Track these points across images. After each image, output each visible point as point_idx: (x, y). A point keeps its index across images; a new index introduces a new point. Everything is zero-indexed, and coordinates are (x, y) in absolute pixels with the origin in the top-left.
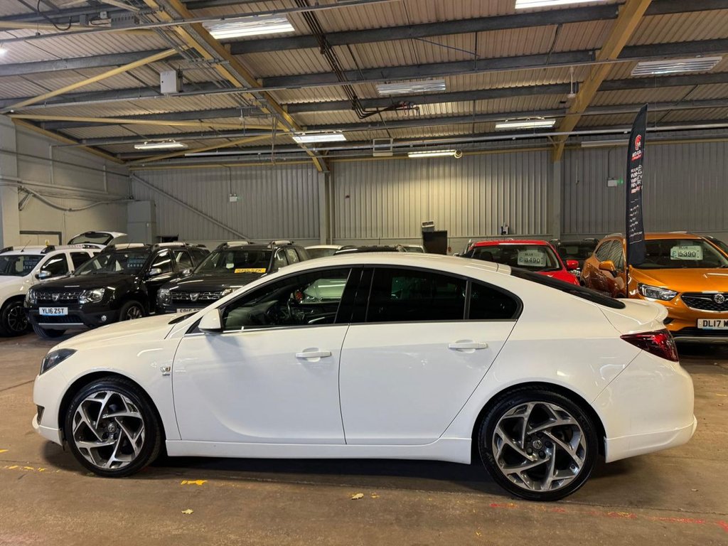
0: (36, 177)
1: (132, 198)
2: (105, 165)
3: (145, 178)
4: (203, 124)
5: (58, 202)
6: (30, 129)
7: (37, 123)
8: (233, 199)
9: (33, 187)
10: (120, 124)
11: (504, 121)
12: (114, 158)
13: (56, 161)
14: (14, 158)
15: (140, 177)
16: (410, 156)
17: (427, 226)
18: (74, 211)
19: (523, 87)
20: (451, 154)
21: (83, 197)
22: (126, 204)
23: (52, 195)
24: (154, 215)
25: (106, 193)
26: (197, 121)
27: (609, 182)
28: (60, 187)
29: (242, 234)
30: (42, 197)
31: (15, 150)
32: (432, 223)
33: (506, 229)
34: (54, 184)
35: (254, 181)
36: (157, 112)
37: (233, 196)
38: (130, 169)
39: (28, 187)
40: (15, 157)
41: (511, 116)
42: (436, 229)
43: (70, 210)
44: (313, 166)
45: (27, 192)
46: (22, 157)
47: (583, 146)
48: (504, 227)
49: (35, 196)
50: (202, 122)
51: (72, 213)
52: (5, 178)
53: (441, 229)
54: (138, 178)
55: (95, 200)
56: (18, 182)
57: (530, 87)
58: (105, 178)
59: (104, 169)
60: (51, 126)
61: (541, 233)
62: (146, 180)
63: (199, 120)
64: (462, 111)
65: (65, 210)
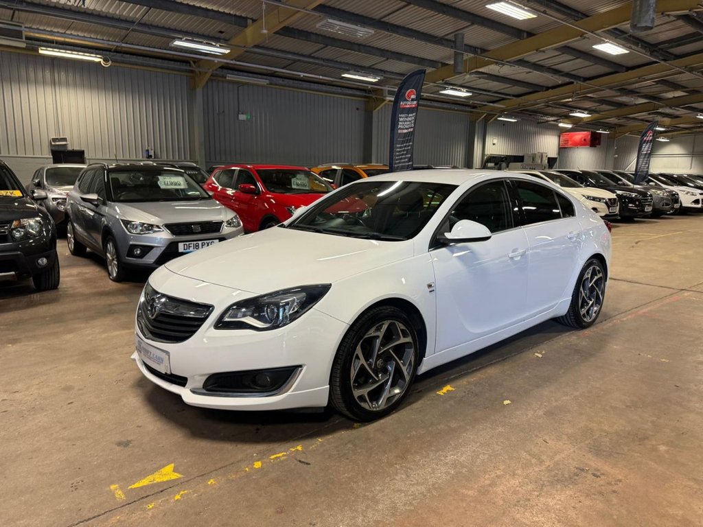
11: (181, 39)
16: (41, 52)
17: (58, 143)
19: (200, 8)
20: (97, 60)
27: (240, 115)
32: (65, 139)
33: (152, 153)
41: (188, 36)
42: (70, 148)
47: (227, 78)
48: (150, 151)
53: (76, 148)
57: (206, 9)
61: (185, 158)
64: (114, 12)
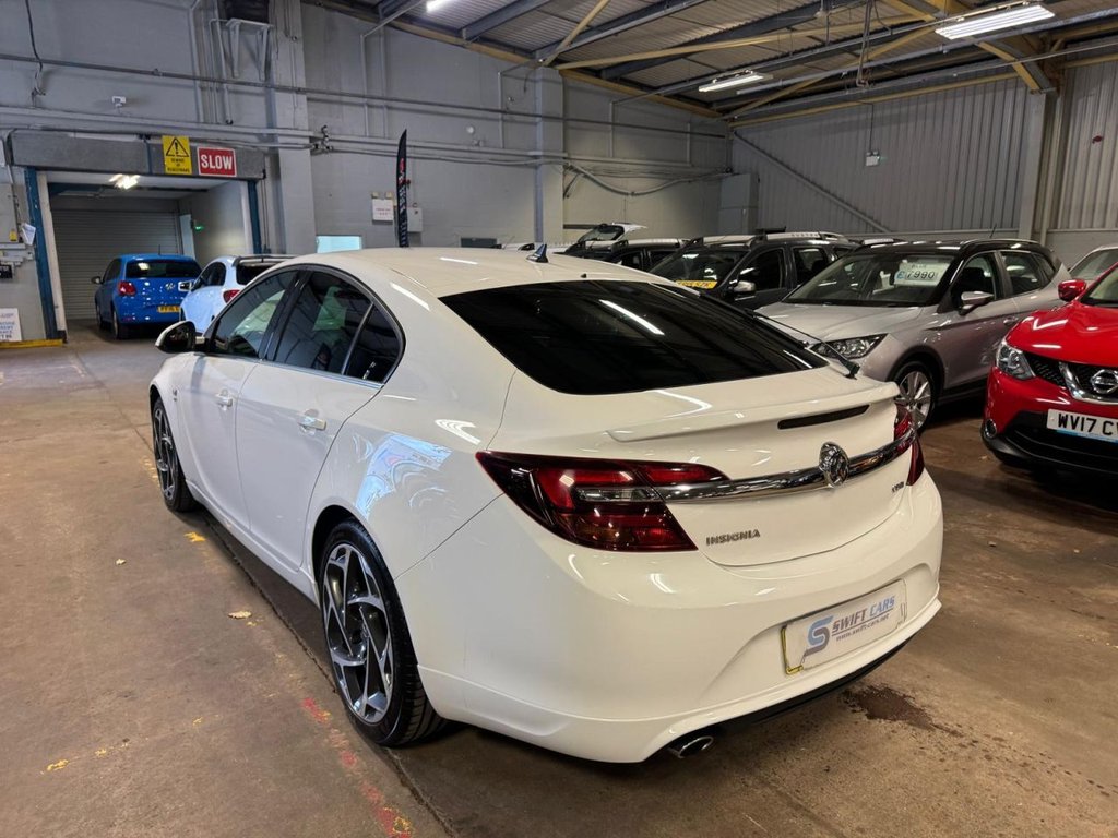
0: (590, 149)
1: (730, 170)
2: (690, 122)
3: (750, 137)
4: (794, 34)
5: (618, 183)
6: (585, 82)
7: (596, 72)
8: (872, 161)
9: (583, 164)
10: (685, 56)
12: (707, 111)
13: (617, 125)
14: (559, 126)
15: (744, 137)
18: (638, 195)
21: (653, 174)
22: (720, 179)
23: (610, 173)
24: (755, 195)
25: (688, 165)
26: (786, 30)
28: (621, 160)
29: (880, 224)
30: (595, 177)
31: (561, 116)
34: (613, 157)
35: (911, 125)
36: (730, 26)
37: (872, 155)
38: (731, 125)
39: (577, 165)
40: (562, 125)
43: (633, 194)
44: (1018, 81)
45: (577, 171)
46: (571, 124)
49: (586, 176)
50: (793, 30)
51: (635, 198)
52: (547, 154)
54: (741, 138)
55: (671, 177)
56: (564, 158)
58: (688, 143)
59: (689, 130)
60: (613, 73)
62: (749, 140)
63: (788, 28)
65: (627, 194)
